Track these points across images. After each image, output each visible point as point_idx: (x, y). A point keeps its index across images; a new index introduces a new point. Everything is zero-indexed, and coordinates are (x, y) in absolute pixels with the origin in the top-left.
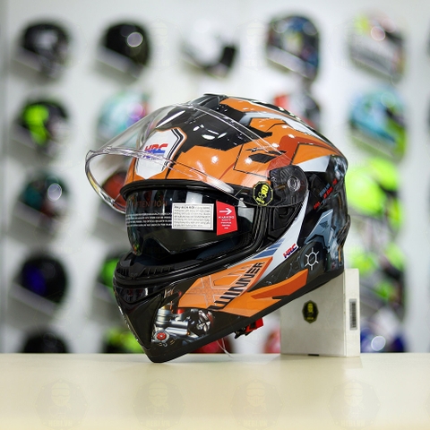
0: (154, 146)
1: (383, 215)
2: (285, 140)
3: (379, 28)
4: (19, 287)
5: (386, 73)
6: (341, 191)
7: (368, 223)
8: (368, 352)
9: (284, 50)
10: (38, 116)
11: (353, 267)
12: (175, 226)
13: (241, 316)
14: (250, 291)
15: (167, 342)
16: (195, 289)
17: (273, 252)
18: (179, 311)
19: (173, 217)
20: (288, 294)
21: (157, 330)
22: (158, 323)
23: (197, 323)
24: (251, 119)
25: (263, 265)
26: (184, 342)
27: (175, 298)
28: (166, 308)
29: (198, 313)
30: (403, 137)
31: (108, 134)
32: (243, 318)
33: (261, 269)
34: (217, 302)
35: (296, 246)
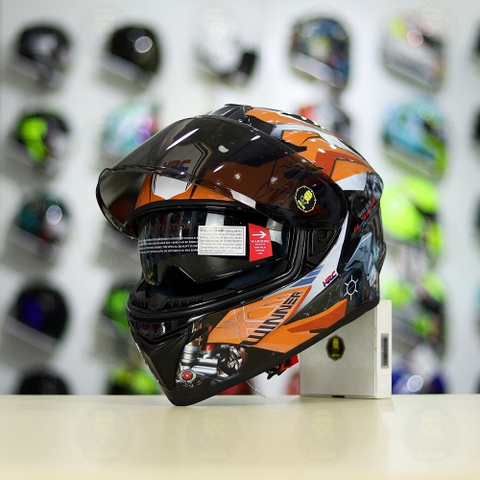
0: (175, 162)
1: (421, 241)
3: (416, 31)
4: (14, 321)
5: (425, 82)
6: (376, 217)
7: (403, 249)
8: (404, 393)
9: (311, 56)
10: (35, 130)
11: (387, 298)
12: (201, 251)
13: (276, 352)
14: (287, 323)
15: (193, 382)
16: (227, 322)
17: (311, 280)
18: (208, 347)
19: (199, 242)
20: (327, 325)
21: (182, 368)
22: (184, 361)
23: (228, 360)
24: (283, 131)
25: (301, 295)
26: (213, 382)
27: (204, 333)
28: (194, 345)
29: (229, 349)
30: (443, 153)
31: (114, 150)
32: (278, 355)
33: (299, 299)
34: (250, 337)
35: (336, 273)
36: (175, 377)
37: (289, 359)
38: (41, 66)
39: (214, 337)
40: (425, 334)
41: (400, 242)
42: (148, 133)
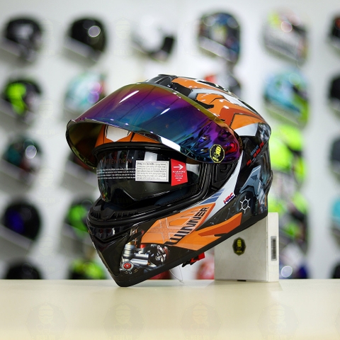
1: (291, 171)
3: (288, 22)
4: (3, 227)
5: (294, 58)
7: (278, 176)
12: (137, 178)
13: (190, 250)
14: (197, 230)
15: (131, 270)
16: (155, 228)
17: (215, 199)
18: (142, 246)
20: (227, 232)
21: (124, 260)
22: (125, 255)
23: (156, 255)
24: (197, 94)
25: (208, 210)
26: (145, 270)
27: (139, 236)
28: (132, 244)
29: (156, 247)
31: (74, 105)
32: (192, 251)
33: (206, 212)
34: (171, 239)
35: (233, 194)
36: (119, 266)
38: (22, 47)
40: (293, 236)
42: (98, 94)
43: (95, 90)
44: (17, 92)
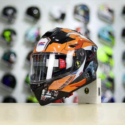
0: (41, 43)
1: (108, 63)
2: (79, 41)
3: (107, 8)
5: (109, 21)
6: (96, 56)
7: (103, 65)
9: (79, 15)
11: (99, 78)
12: (47, 66)
14: (69, 85)
15: (45, 100)
16: (53, 84)
17: (76, 73)
18: (49, 91)
19: (47, 63)
20: (80, 85)
21: (42, 96)
22: (42, 94)
23: (54, 94)
24: (70, 35)
26: (50, 100)
27: (47, 87)
28: (45, 90)
29: (54, 91)
30: (114, 40)
31: (28, 39)
32: (67, 93)
33: (72, 78)
34: (59, 88)
35: (83, 72)
36: (40, 98)
37: (70, 94)
38: (9, 17)
39: (50, 88)
40: (109, 87)
41: (102, 63)
42: (37, 35)
43: (36, 33)
44: (7, 34)
